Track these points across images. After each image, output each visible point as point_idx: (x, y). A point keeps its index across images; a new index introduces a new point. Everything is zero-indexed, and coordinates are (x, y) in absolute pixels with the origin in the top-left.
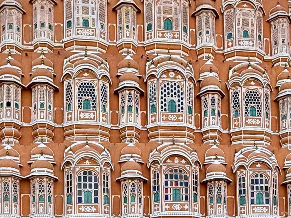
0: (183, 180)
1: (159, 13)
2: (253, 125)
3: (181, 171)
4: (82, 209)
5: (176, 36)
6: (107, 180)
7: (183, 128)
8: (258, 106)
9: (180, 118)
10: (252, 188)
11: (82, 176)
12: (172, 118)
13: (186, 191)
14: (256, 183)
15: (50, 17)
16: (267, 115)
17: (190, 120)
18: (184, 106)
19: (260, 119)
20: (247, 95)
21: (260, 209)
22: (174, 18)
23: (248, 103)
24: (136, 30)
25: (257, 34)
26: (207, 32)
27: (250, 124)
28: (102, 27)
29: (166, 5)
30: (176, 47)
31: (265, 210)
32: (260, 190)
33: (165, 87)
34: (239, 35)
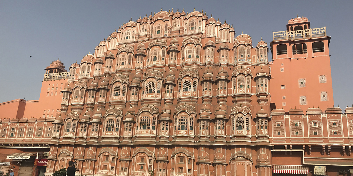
0: (148, 121)
1: (152, 55)
3: (148, 117)
4: (107, 134)
5: (158, 63)
6: (119, 122)
7: (154, 100)
8: (189, 87)
9: (153, 96)
10: (179, 123)
11: (109, 121)
12: (150, 96)
13: (149, 125)
14: (182, 120)
15: (111, 64)
16: (195, 90)
17: (158, 96)
18: (155, 91)
19: (190, 93)
20: (184, 83)
21: (182, 132)
22: (158, 56)
23: (185, 86)
24: (143, 63)
25: (195, 55)
26: (172, 59)
27: (185, 95)
28: (129, 64)
29: (155, 51)
30: (158, 67)
31: (185, 132)
32: (183, 124)
33: (148, 84)
34: (186, 57)
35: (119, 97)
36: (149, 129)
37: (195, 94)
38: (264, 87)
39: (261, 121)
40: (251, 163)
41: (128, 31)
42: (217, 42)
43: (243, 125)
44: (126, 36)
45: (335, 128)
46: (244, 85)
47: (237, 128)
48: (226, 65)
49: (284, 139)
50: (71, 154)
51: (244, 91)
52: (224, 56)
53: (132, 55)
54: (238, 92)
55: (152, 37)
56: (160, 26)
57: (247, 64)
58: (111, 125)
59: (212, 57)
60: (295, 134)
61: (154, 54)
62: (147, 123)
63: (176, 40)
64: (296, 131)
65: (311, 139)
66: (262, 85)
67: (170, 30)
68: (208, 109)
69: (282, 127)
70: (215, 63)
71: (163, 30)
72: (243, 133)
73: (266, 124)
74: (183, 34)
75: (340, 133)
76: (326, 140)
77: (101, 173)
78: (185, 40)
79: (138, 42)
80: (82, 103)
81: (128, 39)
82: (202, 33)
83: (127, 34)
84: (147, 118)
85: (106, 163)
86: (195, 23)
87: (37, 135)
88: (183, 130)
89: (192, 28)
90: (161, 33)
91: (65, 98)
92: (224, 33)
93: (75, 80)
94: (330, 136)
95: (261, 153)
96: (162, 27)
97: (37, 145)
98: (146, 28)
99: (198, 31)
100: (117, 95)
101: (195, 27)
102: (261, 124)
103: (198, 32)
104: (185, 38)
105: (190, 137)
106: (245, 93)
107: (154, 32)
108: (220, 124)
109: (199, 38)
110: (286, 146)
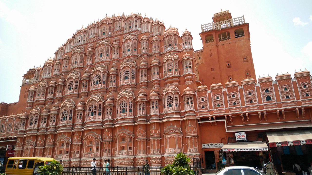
0: (95, 108)
2: (126, 83)
4: (62, 123)
6: (72, 112)
7: (100, 89)
8: (129, 75)
9: (99, 86)
10: (120, 107)
11: (63, 112)
12: (97, 86)
13: (96, 112)
14: (123, 104)
15: (67, 64)
16: (133, 78)
17: (104, 86)
18: (101, 82)
19: (129, 80)
20: (124, 72)
21: (123, 115)
22: (103, 53)
23: (125, 75)
24: (92, 60)
25: (133, 49)
26: (114, 54)
27: (125, 83)
28: (81, 62)
29: (101, 49)
30: (103, 62)
31: (125, 115)
32: (123, 107)
33: (95, 76)
34: (126, 51)
35: (72, 90)
36: (96, 114)
37: (133, 81)
38: (189, 68)
39: (187, 98)
40: (180, 136)
41: (80, 36)
42: (150, 35)
43: (172, 103)
44: (79, 40)
45: (251, 97)
46: (172, 69)
47: (167, 106)
48: (158, 54)
49: (208, 111)
50: (33, 143)
51: (172, 74)
52: (156, 47)
53: (83, 54)
54: (168, 75)
55: (98, 38)
56: (105, 29)
57: (175, 51)
58: (65, 115)
59: (147, 48)
60: (217, 106)
61: (100, 52)
62: (94, 110)
63: (118, 38)
64: (218, 103)
65: (231, 109)
66: (187, 67)
67: (113, 30)
68: (143, 92)
69: (206, 101)
70: (150, 53)
71: (107, 32)
72: (172, 110)
73: (191, 99)
74: (123, 32)
75: (255, 101)
76: (244, 109)
77: (57, 158)
78: (124, 37)
79: (87, 44)
80: (44, 99)
81: (80, 42)
82: (138, 30)
83: (80, 39)
84: (93, 106)
85: (61, 148)
86: (132, 22)
87: (7, 130)
88: (124, 112)
89: (130, 27)
90: (106, 34)
91: (30, 97)
92: (156, 28)
93: (39, 81)
94: (247, 105)
95: (189, 125)
96: (106, 29)
97: (7, 139)
98: (94, 32)
99: (134, 28)
100: (71, 89)
101: (132, 26)
102: (187, 100)
103: (135, 30)
104: (124, 36)
105: (129, 118)
106: (174, 75)
107: (100, 34)
108: (154, 104)
109: (136, 34)
110: (210, 117)
